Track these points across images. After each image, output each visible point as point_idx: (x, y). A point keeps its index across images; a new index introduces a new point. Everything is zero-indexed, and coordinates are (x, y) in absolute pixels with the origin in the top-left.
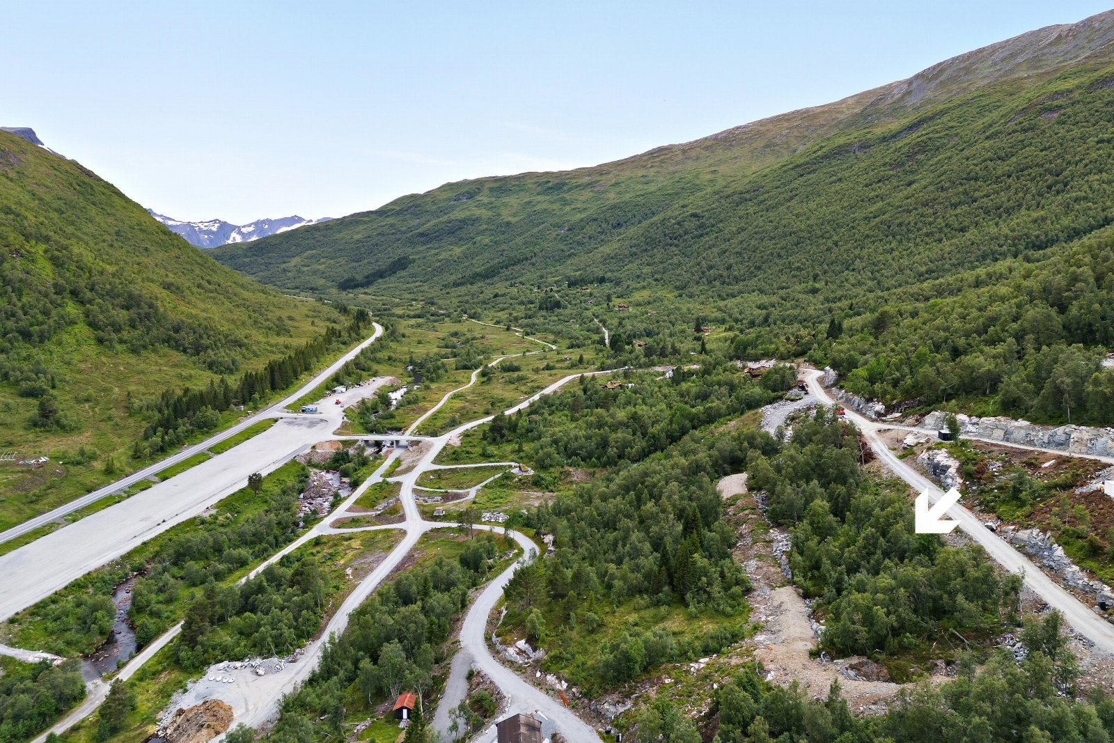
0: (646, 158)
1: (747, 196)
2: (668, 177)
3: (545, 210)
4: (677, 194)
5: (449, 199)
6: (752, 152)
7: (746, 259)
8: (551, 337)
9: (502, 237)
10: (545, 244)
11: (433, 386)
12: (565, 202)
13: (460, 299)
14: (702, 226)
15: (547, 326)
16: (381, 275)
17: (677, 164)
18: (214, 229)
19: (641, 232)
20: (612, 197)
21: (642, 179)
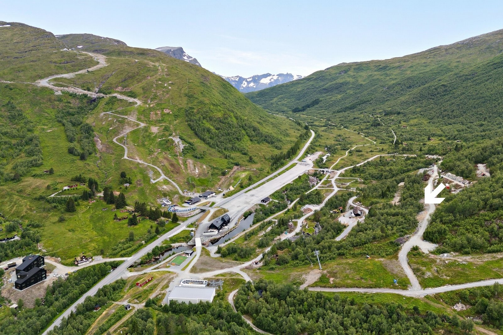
0: (427, 53)
1: (469, 77)
2: (437, 63)
3: (378, 79)
4: (439, 73)
5: (336, 74)
6: (479, 51)
7: (461, 108)
8: (375, 138)
9: (358, 91)
10: (377, 95)
11: (335, 155)
12: (387, 75)
13: (340, 119)
14: (446, 91)
15: (373, 134)
16: (308, 106)
17: (442, 56)
18: (237, 80)
19: (419, 92)
20: (409, 73)
21: (424, 64)
